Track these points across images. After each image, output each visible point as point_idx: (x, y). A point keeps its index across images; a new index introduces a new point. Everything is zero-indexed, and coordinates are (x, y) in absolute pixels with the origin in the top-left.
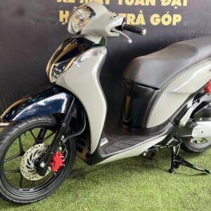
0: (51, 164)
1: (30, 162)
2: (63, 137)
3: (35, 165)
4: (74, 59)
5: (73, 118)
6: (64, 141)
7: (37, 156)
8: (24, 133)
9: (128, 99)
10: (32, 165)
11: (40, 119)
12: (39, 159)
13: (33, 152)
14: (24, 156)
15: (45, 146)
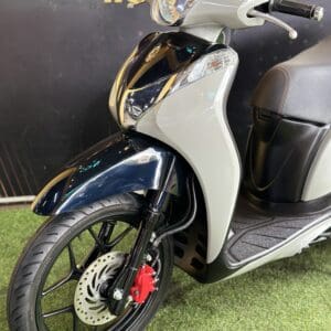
0: (133, 289)
1: (93, 291)
2: (154, 235)
3: (102, 295)
4: (174, 77)
5: (172, 195)
6: (156, 243)
7: (105, 277)
8: (78, 235)
9: (262, 146)
10: (97, 296)
11: (107, 204)
12: (110, 282)
13: (98, 270)
14: (82, 280)
15: (119, 255)
